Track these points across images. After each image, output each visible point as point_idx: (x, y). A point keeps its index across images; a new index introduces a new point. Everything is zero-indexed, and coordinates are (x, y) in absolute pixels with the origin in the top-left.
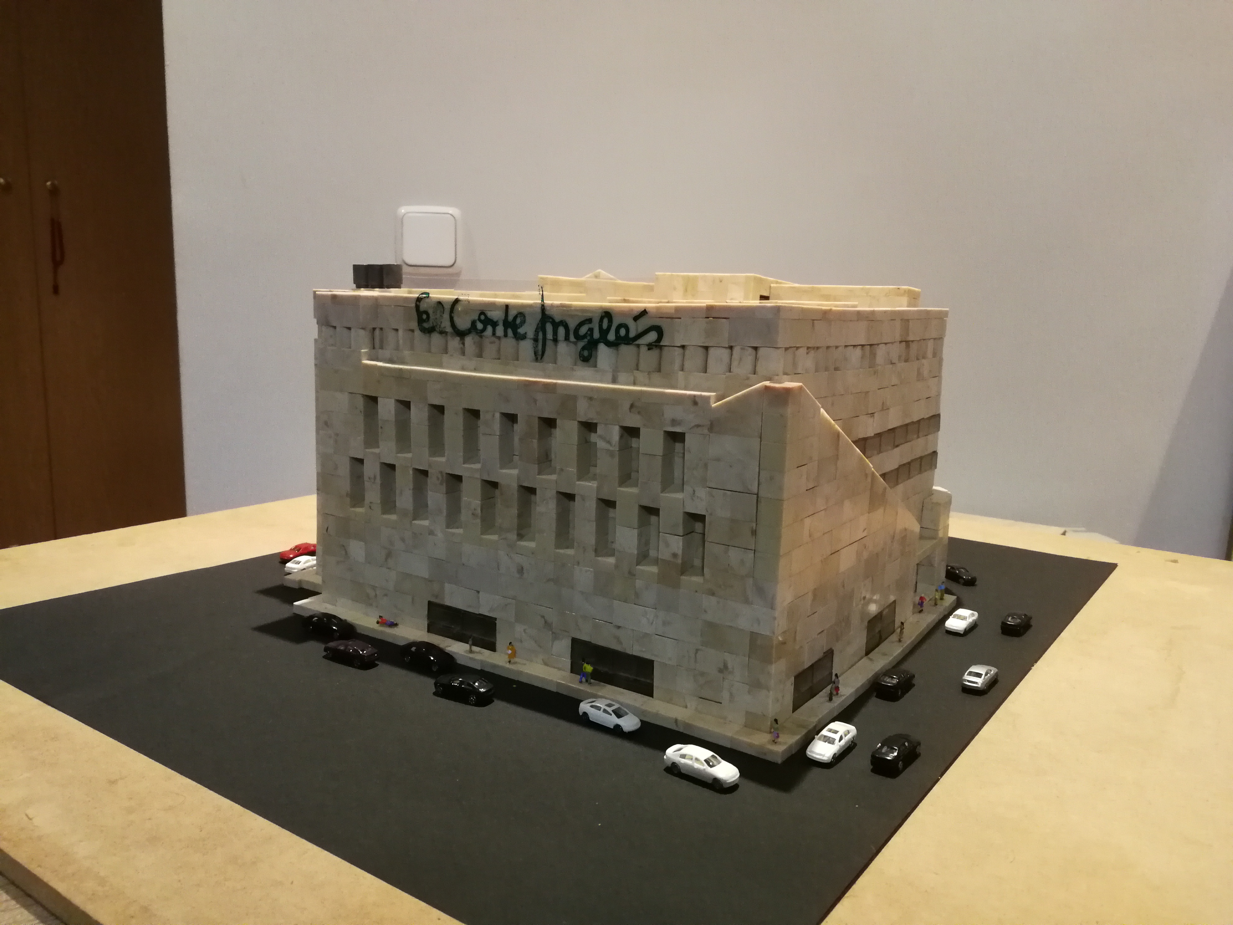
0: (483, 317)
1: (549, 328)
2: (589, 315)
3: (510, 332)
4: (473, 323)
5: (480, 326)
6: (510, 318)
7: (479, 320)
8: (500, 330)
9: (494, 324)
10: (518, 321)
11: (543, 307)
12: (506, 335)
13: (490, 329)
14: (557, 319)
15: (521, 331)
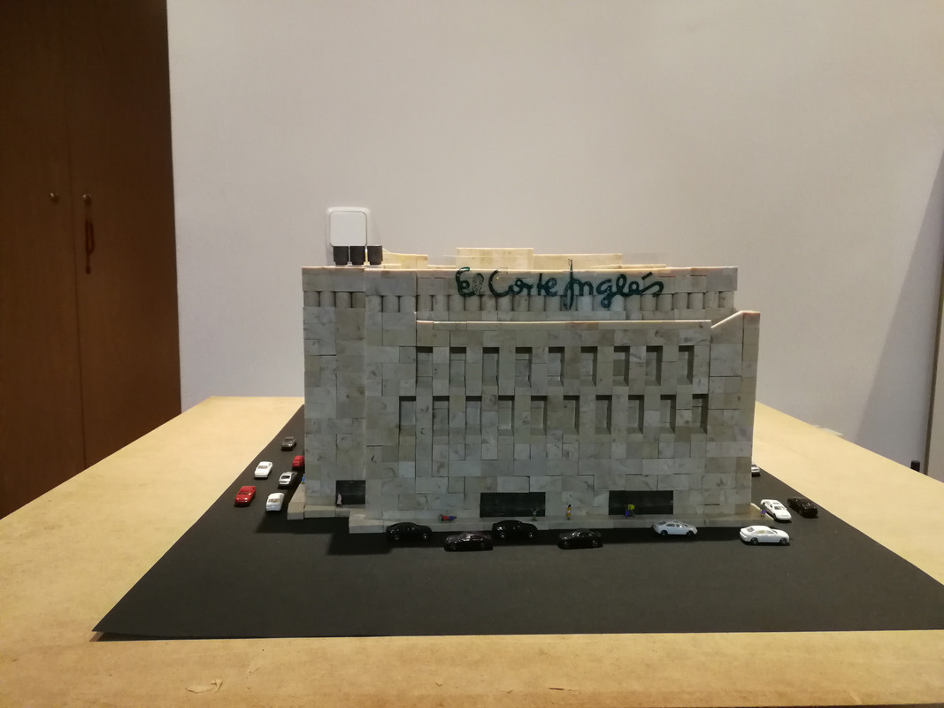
0: (519, 283)
1: (576, 288)
2: (608, 277)
3: (543, 292)
4: (511, 288)
5: (516, 289)
6: (543, 283)
7: (516, 285)
8: (534, 291)
9: (529, 287)
10: (550, 284)
11: (571, 273)
12: (539, 294)
13: (525, 291)
14: (583, 281)
15: (553, 290)
